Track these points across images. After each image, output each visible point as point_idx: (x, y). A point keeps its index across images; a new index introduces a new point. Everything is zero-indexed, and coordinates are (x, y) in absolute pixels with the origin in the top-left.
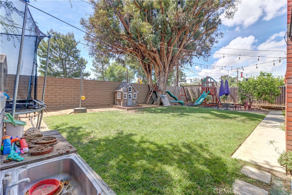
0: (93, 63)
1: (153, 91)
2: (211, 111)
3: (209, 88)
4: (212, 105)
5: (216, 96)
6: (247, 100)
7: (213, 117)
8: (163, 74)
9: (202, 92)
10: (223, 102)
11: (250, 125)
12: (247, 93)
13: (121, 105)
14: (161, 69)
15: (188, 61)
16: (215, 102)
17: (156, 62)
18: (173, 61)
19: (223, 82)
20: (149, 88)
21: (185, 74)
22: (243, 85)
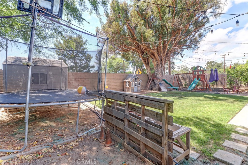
1: (151, 79)
2: (203, 94)
3: (199, 76)
4: (203, 90)
5: (206, 82)
6: (235, 85)
7: (207, 100)
8: (160, 66)
9: (193, 79)
10: (213, 87)
11: (239, 105)
12: (234, 79)
13: (129, 91)
14: (158, 62)
15: (179, 53)
16: (206, 87)
17: (154, 57)
18: (168, 55)
19: (213, 71)
20: (148, 77)
22: (231, 72)
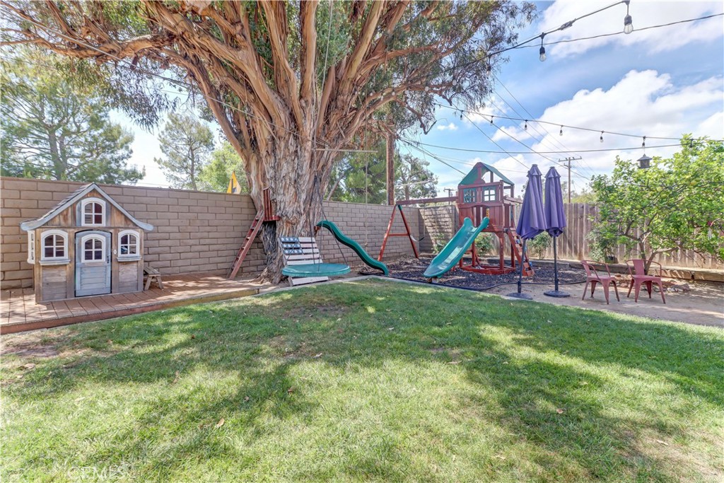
0: (162, 144)
3: (485, 208)
4: (498, 271)
9: (461, 224)
14: (277, 127)
21: (432, 174)
